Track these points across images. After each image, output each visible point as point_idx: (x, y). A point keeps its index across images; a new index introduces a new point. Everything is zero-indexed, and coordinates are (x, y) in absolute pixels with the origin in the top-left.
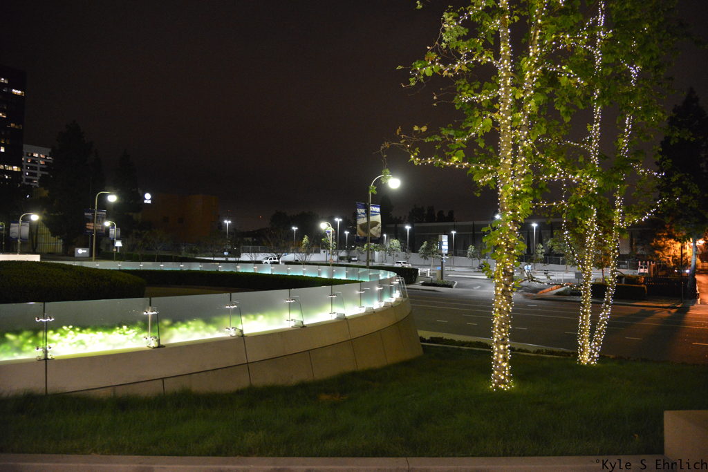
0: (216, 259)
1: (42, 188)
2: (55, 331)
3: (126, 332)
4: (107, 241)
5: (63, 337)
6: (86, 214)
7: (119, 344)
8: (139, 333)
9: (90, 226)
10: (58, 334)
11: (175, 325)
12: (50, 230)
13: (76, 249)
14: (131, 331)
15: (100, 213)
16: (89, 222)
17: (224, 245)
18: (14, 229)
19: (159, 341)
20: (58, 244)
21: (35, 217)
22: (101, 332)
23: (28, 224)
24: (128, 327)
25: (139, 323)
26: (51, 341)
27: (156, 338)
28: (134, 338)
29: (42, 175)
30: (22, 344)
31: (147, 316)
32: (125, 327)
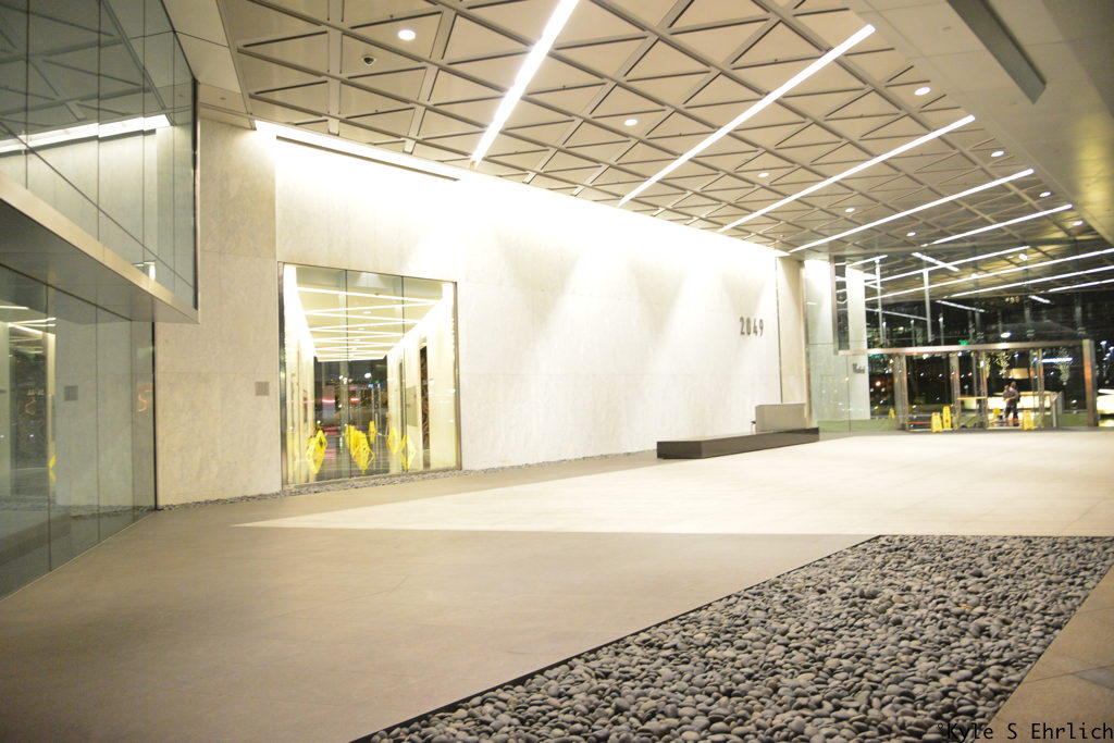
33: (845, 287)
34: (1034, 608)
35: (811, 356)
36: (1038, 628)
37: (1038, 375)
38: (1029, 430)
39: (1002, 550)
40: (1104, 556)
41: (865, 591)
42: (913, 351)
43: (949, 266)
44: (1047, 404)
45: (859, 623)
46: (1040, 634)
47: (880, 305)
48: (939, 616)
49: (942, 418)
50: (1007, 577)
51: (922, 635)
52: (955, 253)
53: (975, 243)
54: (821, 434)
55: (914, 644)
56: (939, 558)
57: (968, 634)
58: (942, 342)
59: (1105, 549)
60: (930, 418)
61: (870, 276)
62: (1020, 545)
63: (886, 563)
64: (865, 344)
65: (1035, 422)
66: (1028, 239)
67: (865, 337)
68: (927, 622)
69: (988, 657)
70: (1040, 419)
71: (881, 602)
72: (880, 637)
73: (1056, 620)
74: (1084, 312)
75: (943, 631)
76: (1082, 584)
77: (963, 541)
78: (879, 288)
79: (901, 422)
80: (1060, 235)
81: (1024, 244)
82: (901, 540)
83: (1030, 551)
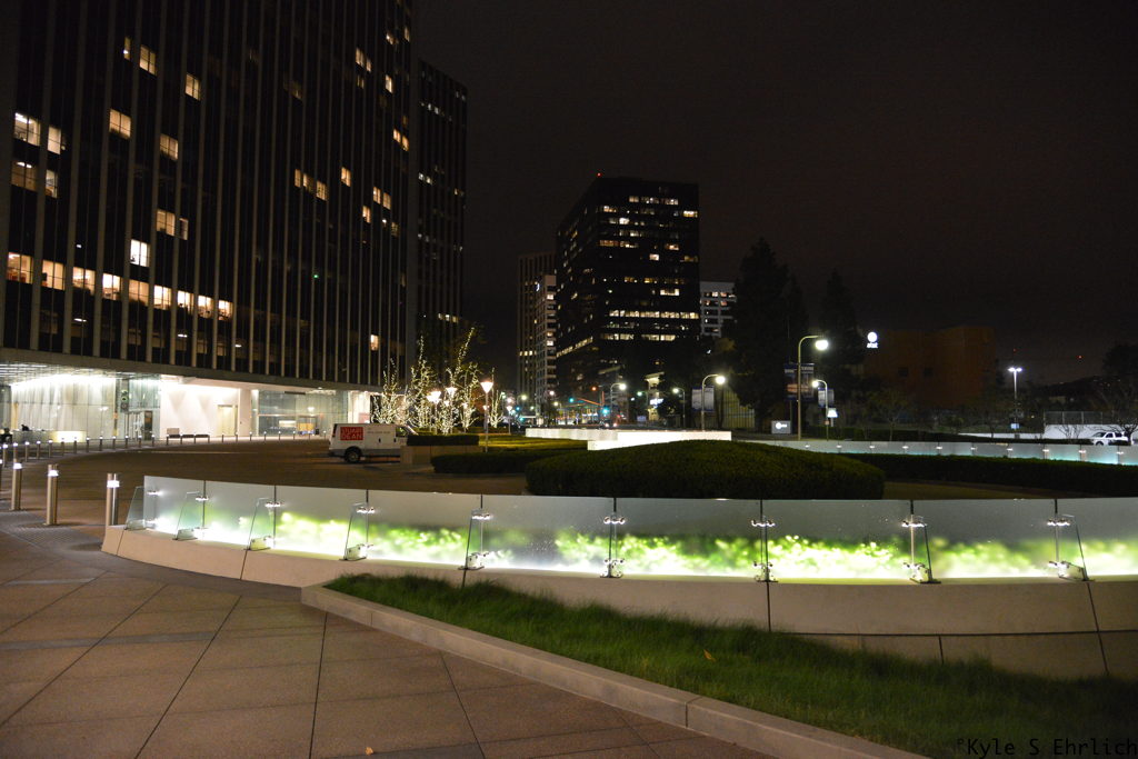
0: (996, 436)
1: (726, 340)
2: (776, 543)
3: (876, 553)
4: (815, 410)
5: (786, 551)
6: (786, 371)
7: (865, 571)
8: (895, 556)
9: (793, 388)
10: (780, 547)
11: (955, 548)
12: (738, 397)
13: (773, 422)
14: (884, 551)
15: (806, 368)
16: (792, 383)
17: (1011, 412)
18: (697, 396)
19: (929, 572)
20: (748, 416)
21: (720, 380)
22: (838, 550)
23: (712, 390)
24: (878, 544)
25: (896, 539)
26: (773, 556)
27: (924, 566)
28: (888, 562)
29: (725, 320)
30: (736, 555)
31: (908, 530)
32: (873, 545)
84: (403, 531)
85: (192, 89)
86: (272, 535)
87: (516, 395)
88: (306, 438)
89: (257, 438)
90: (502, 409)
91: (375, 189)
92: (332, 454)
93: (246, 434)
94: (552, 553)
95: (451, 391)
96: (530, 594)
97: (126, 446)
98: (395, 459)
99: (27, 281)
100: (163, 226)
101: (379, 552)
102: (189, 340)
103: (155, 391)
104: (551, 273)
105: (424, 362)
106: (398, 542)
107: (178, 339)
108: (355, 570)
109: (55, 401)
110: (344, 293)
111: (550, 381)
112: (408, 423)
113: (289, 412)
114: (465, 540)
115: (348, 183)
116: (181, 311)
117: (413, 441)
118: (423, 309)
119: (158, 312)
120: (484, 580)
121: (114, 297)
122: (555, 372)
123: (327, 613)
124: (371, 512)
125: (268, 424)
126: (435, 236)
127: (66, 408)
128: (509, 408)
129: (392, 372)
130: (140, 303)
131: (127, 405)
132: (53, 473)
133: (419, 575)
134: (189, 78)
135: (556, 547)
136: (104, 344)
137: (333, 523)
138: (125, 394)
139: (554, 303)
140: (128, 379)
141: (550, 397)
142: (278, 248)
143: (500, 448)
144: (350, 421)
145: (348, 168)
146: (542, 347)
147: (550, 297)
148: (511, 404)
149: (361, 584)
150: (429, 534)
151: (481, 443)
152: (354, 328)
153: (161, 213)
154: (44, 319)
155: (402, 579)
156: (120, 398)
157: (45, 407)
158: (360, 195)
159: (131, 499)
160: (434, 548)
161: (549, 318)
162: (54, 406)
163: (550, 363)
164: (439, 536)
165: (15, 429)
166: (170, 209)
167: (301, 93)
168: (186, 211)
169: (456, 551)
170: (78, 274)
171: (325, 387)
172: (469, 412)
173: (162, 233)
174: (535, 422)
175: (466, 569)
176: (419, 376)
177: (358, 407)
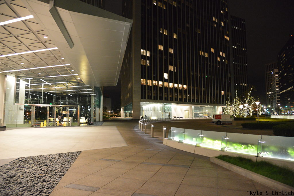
33: (19, 85)
34: (58, 172)
35: (6, 104)
36: (58, 177)
37: (68, 113)
38: (65, 127)
39: (53, 158)
40: (75, 156)
41: (12, 175)
42: (38, 105)
43: (49, 84)
44: (69, 120)
45: (8, 186)
46: (58, 178)
47: (29, 91)
48: (33, 179)
49: (44, 123)
50: (53, 165)
51: (27, 185)
52: (51, 81)
53: (56, 79)
54: (6, 128)
55: (24, 188)
56: (36, 162)
57: (40, 182)
58: (46, 103)
59: (76, 154)
60: (40, 124)
61: (27, 83)
62: (57, 156)
63: (20, 166)
64: (24, 102)
65: (66, 124)
66: (68, 80)
67: (24, 100)
68: (29, 181)
69: (44, 187)
70: (67, 124)
71: (16, 178)
72: (14, 188)
73: (63, 174)
74: (79, 99)
75: (33, 183)
76: (70, 164)
77: (43, 156)
78: (29, 87)
79: (32, 124)
80: (75, 81)
81: (68, 81)
82: (26, 158)
83: (59, 157)
84: (237, 144)
85: (175, 37)
86: (201, 142)
87: (266, 105)
88: (206, 118)
89: (194, 118)
90: (262, 110)
91: (221, 52)
92: (213, 122)
93: (191, 117)
94: (287, 155)
95: (246, 105)
96: (280, 166)
97: (165, 120)
98: (230, 124)
99: (145, 84)
100: (171, 69)
101: (230, 150)
102: (177, 95)
103: (171, 107)
104: (276, 68)
105: (237, 97)
106: (235, 147)
107: (175, 95)
108: (224, 154)
109: (151, 110)
110: (214, 81)
111: (278, 101)
112: (234, 114)
113: (201, 112)
114: (256, 148)
115: (213, 52)
116: (175, 88)
117: (235, 119)
118: (236, 83)
119: (170, 89)
120: (263, 160)
121: (161, 86)
122: (279, 98)
123: (217, 165)
124: (227, 138)
125: (196, 115)
126: (238, 62)
127: (153, 111)
128: (265, 110)
129: (228, 100)
130: (167, 87)
131: (165, 110)
132: (152, 126)
133: (243, 157)
134: (174, 34)
135: (288, 152)
136: (160, 97)
137: (217, 141)
138: (164, 108)
139: (278, 77)
140: (165, 105)
141: (278, 106)
142: (197, 71)
143: (262, 122)
144: (217, 114)
145: (213, 48)
146: (275, 91)
147: (277, 75)
148: (265, 108)
149: (226, 158)
150: (245, 146)
151: (257, 120)
152: (217, 89)
153: (170, 66)
154: (148, 92)
155: (238, 157)
156: (164, 109)
157: (149, 111)
158: (217, 54)
159: (168, 132)
160: (246, 150)
161: (277, 82)
162: (151, 111)
163: (278, 95)
164: (248, 147)
165: (144, 116)
166: (172, 65)
167: (200, 32)
168: (175, 65)
169: (254, 151)
170: (154, 82)
171: (210, 105)
172: (252, 111)
173: (171, 71)
174: (273, 113)
175: (257, 157)
176: (236, 101)
177: (219, 110)
